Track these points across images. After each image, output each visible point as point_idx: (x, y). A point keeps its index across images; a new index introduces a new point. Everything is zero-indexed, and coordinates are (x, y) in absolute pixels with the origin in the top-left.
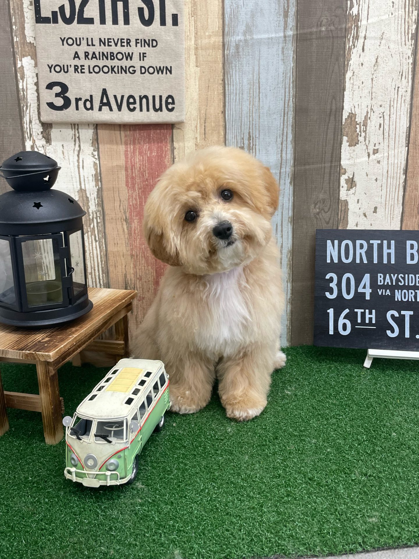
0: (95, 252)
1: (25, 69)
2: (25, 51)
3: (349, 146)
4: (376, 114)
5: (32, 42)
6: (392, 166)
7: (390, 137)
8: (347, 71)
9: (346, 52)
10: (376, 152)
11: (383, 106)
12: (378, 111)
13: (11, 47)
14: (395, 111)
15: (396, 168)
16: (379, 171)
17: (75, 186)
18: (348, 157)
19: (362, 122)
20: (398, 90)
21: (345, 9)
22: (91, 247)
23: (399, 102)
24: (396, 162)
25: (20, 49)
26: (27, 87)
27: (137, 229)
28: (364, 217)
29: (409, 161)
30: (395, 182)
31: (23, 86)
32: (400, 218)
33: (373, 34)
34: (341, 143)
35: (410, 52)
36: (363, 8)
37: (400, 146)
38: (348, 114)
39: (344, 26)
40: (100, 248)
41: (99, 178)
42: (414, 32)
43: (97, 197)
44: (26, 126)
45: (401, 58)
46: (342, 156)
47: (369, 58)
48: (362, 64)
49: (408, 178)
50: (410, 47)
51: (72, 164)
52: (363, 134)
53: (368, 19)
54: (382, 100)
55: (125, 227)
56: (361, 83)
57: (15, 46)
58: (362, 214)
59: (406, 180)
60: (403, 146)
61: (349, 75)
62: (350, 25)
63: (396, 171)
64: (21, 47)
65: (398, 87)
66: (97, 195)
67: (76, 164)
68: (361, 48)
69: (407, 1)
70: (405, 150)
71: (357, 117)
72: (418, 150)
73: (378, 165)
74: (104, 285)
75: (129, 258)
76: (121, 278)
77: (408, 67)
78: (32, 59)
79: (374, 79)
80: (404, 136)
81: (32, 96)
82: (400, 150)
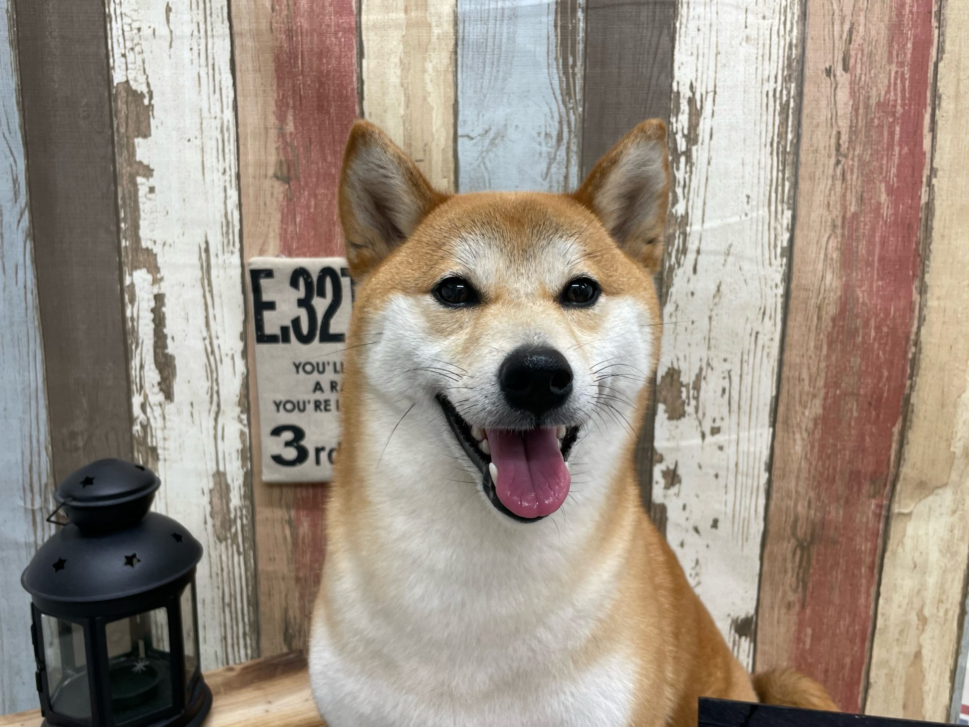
0: (237, 571)
1: (136, 288)
2: (138, 261)
3: (668, 419)
4: (718, 372)
5: (150, 247)
6: (745, 456)
7: (742, 411)
8: (666, 302)
9: (666, 273)
10: (715, 431)
11: (729, 360)
12: (720, 367)
13: (116, 254)
14: (751, 371)
15: (751, 460)
16: (722, 463)
17: (209, 467)
18: (667, 436)
19: (691, 382)
20: (756, 337)
22: (230, 564)
23: (758, 356)
24: (752, 449)
25: (130, 257)
26: (138, 315)
27: (308, 537)
28: (695, 533)
29: (777, 451)
30: (750, 481)
31: (132, 313)
32: (760, 541)
33: (712, 247)
34: (655, 416)
35: (778, 278)
36: (695, 204)
37: (760, 425)
38: (666, 370)
40: (245, 565)
41: (249, 455)
42: (785, 244)
43: (244, 486)
44: (134, 373)
45: (763, 287)
46: (655, 435)
47: (704, 284)
48: (693, 294)
49: (774, 478)
50: (779, 269)
51: (205, 432)
52: (693, 403)
53: (703, 222)
54: (727, 352)
55: (288, 532)
56: (690, 323)
57: (123, 254)
58: (691, 530)
59: (769, 482)
60: (764, 425)
62: (671, 231)
63: (751, 464)
64: (132, 255)
65: (757, 333)
66: (244, 482)
67: (212, 432)
68: (691, 268)
69: (773, 195)
70: (767, 432)
71: (682, 374)
72: (791, 435)
73: (719, 452)
74: (250, 625)
75: (293, 583)
76: (278, 615)
77: (774, 300)
78: (149, 272)
79: (714, 317)
80: (767, 409)
81: (145, 330)
82: (759, 431)
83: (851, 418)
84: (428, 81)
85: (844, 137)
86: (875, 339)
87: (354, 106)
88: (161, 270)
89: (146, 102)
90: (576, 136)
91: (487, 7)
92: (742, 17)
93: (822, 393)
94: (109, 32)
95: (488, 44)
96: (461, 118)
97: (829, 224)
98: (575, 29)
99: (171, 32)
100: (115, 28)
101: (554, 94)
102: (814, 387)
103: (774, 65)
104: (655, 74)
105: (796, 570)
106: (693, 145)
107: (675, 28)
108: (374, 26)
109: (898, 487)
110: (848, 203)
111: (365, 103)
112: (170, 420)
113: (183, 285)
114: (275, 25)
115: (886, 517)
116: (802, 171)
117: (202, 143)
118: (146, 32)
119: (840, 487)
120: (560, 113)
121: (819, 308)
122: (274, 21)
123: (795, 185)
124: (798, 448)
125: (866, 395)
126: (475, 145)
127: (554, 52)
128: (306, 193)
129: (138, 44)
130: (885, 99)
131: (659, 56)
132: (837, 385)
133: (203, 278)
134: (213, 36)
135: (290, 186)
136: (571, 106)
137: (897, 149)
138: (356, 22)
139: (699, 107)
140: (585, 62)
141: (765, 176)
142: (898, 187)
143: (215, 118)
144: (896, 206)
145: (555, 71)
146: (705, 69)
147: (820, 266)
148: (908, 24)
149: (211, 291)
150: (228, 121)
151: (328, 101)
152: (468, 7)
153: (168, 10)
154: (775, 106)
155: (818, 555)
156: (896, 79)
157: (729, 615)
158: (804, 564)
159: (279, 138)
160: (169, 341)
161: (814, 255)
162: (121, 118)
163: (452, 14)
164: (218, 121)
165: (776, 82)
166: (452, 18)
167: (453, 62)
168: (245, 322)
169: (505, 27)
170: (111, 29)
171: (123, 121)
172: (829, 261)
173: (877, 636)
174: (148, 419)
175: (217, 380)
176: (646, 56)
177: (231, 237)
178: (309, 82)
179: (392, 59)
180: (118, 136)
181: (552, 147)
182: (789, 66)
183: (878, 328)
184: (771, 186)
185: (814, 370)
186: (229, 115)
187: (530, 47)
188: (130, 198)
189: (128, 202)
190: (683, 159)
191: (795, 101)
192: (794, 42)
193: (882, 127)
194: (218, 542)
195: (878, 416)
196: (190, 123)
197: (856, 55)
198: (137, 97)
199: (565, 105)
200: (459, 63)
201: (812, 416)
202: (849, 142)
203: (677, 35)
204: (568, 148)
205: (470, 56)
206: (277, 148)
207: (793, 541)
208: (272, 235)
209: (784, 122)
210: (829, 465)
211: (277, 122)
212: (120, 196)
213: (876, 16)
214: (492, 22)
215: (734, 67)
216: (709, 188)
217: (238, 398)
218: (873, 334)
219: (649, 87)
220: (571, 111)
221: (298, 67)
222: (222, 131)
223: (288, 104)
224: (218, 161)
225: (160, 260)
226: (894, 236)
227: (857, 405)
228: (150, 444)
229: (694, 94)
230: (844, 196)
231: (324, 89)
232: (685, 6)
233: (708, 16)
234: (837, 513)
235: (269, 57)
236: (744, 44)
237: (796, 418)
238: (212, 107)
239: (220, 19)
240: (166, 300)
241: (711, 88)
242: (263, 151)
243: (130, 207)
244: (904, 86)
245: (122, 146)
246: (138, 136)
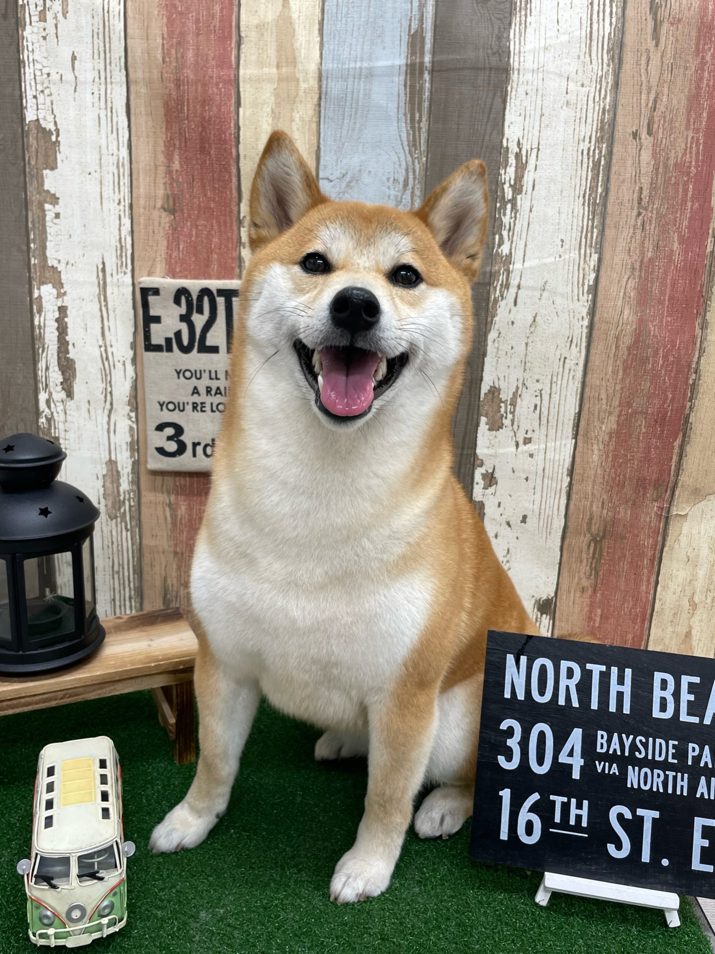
0: (125, 544)
1: (43, 300)
2: (45, 277)
3: (489, 430)
4: (531, 391)
5: (55, 266)
6: (551, 463)
7: (550, 424)
8: (490, 330)
9: (491, 305)
10: (527, 441)
11: (541, 381)
12: (534, 387)
13: (26, 271)
14: (559, 390)
15: (556, 466)
16: (532, 468)
17: (103, 456)
18: (487, 444)
19: (509, 399)
20: (564, 362)
21: (491, 246)
22: (119, 538)
23: (565, 378)
24: (557, 458)
25: (38, 274)
26: (44, 324)
27: (185, 518)
28: (507, 527)
29: (578, 460)
30: (554, 485)
31: (40, 321)
32: (561, 534)
33: (530, 283)
34: (477, 425)
35: (584, 311)
36: (518, 246)
37: (564, 437)
38: (488, 388)
39: (488, 269)
40: (132, 539)
41: (136, 447)
42: (591, 283)
43: (132, 473)
44: (41, 373)
45: (572, 319)
46: (478, 443)
47: (523, 315)
48: (513, 323)
49: (574, 482)
50: (586, 304)
51: (100, 426)
52: (510, 416)
53: (524, 262)
54: (539, 374)
55: (168, 514)
56: (510, 348)
57: (32, 270)
58: (504, 524)
59: (570, 485)
60: (568, 437)
61: (492, 336)
62: (497, 268)
63: (556, 470)
64: (40, 271)
65: (565, 358)
66: (132, 470)
67: (106, 427)
68: (512, 301)
69: (583, 240)
70: (571, 443)
71: (502, 392)
72: (590, 445)
73: (530, 459)
74: (135, 590)
75: (172, 555)
76: (158, 582)
77: (580, 330)
78: (54, 287)
79: (530, 344)
80: (571, 423)
81: (51, 336)
82: (564, 442)
83: (639, 433)
84: (295, 129)
85: (646, 193)
86: (662, 366)
87: (231, 149)
88: (65, 286)
89: (54, 138)
90: (419, 182)
91: (347, 66)
92: (564, 83)
93: (617, 410)
94: (23, 75)
95: (348, 99)
96: (322, 162)
97: (629, 267)
98: (422, 88)
99: (76, 77)
100: (28, 72)
101: (402, 144)
102: (610, 406)
103: (589, 127)
104: (489, 131)
105: (590, 560)
106: (518, 194)
107: (506, 91)
108: (250, 79)
109: (677, 493)
110: (646, 249)
111: (241, 146)
112: (70, 415)
113: (83, 300)
114: (165, 75)
115: (666, 518)
116: (608, 221)
117: (101, 176)
118: (55, 77)
119: (628, 490)
120: (406, 162)
121: (617, 338)
122: (164, 71)
123: (602, 233)
124: (595, 457)
125: (653, 414)
126: (333, 187)
127: (403, 108)
128: (189, 224)
129: (47, 87)
130: (681, 161)
131: (493, 116)
132: (629, 405)
133: (99, 294)
134: (112, 83)
135: (175, 218)
136: (416, 156)
137: (689, 204)
138: (235, 75)
139: (524, 161)
140: (429, 118)
141: (577, 223)
142: (688, 237)
143: (113, 155)
144: (686, 252)
145: (404, 125)
146: (531, 129)
147: (620, 303)
148: (705, 96)
149: (106, 306)
150: (123, 158)
151: (210, 144)
152: (331, 65)
153: (74, 58)
154: (588, 163)
155: (608, 548)
156: (692, 143)
157: (533, 596)
158: (596, 556)
159: (166, 174)
160: (70, 347)
161: (615, 293)
162: (32, 152)
163: (317, 72)
164: (115, 158)
165: (590, 142)
166: (317, 75)
167: (317, 113)
168: (135, 333)
169: (362, 84)
170: (25, 73)
171: (34, 154)
172: (627, 299)
173: (654, 617)
174: (52, 413)
175: (110, 382)
176: (481, 114)
177: (124, 259)
178: (193, 127)
179: (265, 109)
180: (29, 168)
181: (398, 191)
182: (602, 129)
183: (665, 357)
184: (582, 232)
185: (611, 391)
186: (124, 152)
187: (383, 103)
188: (39, 222)
189: (37, 225)
190: (509, 206)
191: (605, 159)
192: (607, 107)
193: (678, 185)
194: (109, 520)
195: (662, 431)
196: (91, 158)
197: (659, 121)
198: (47, 133)
199: (412, 156)
200: (322, 114)
201: (607, 431)
202: (649, 197)
203: (509, 97)
204: (413, 192)
205: (332, 109)
206: (165, 184)
207: (588, 535)
208: (158, 259)
209: (595, 178)
210: (620, 473)
211: (165, 160)
212: (30, 220)
213: (678, 88)
214: (351, 79)
215: (555, 127)
216: (530, 232)
217: (128, 399)
218: (661, 362)
219: (483, 143)
220: (416, 161)
221: (184, 113)
222: (118, 167)
223: (175, 144)
224: (114, 193)
225: (63, 276)
226: (682, 280)
227: (646, 422)
228: (53, 435)
229: (520, 150)
230: (643, 243)
231: (206, 133)
232: (516, 72)
233: (535, 83)
234: (626, 513)
235: (159, 103)
236: (564, 107)
237: (595, 432)
238: (110, 145)
239: (118, 68)
240: (68, 312)
241: (535, 145)
242: (152, 185)
243: (39, 230)
244: (698, 150)
245: (32, 176)
246: (46, 169)
